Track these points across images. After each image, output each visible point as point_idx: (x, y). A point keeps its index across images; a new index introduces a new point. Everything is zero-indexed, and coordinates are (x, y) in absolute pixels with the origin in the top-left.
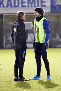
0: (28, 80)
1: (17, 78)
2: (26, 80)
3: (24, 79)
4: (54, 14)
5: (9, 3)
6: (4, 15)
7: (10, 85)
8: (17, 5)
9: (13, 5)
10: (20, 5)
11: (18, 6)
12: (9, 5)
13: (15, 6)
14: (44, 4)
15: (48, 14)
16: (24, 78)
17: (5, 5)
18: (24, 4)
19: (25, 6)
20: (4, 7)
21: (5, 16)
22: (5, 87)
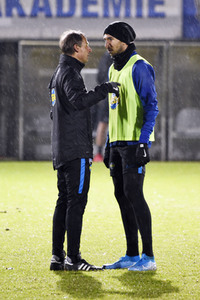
0: (97, 269)
1: (62, 260)
2: (92, 269)
3: (86, 263)
5: (41, 4)
6: (22, 43)
7: (36, 285)
8: (66, 9)
9: (54, 11)
10: (78, 12)
11: (70, 15)
12: (41, 9)
13: (60, 15)
14: (158, 9)
15: (172, 44)
16: (83, 261)
17: (28, 10)
18: (92, 9)
19: (95, 15)
20: (22, 15)
21: (24, 47)
22: (19, 289)
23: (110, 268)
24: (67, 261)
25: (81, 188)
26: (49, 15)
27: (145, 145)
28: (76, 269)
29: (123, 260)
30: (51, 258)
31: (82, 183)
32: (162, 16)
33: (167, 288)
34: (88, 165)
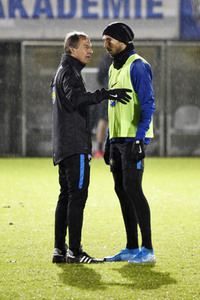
0: (98, 261)
1: (64, 253)
2: (93, 262)
3: (87, 256)
4: (189, 44)
5: (43, 5)
7: (39, 277)
8: (67, 10)
9: (55, 12)
10: (79, 13)
11: (71, 16)
12: (43, 11)
13: (62, 16)
14: (156, 10)
15: (169, 44)
16: (85, 254)
17: (30, 12)
18: (92, 10)
19: (95, 16)
20: (24, 16)
21: (27, 47)
22: (22, 281)
23: (110, 260)
24: (69, 254)
25: (81, 183)
26: (50, 16)
27: (141, 141)
28: (78, 262)
29: (123, 252)
30: (53, 252)
31: (82, 179)
32: (160, 16)
33: (166, 280)
34: (87, 161)
